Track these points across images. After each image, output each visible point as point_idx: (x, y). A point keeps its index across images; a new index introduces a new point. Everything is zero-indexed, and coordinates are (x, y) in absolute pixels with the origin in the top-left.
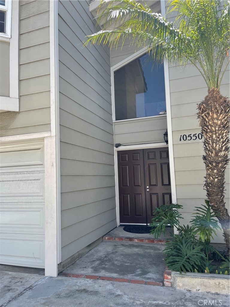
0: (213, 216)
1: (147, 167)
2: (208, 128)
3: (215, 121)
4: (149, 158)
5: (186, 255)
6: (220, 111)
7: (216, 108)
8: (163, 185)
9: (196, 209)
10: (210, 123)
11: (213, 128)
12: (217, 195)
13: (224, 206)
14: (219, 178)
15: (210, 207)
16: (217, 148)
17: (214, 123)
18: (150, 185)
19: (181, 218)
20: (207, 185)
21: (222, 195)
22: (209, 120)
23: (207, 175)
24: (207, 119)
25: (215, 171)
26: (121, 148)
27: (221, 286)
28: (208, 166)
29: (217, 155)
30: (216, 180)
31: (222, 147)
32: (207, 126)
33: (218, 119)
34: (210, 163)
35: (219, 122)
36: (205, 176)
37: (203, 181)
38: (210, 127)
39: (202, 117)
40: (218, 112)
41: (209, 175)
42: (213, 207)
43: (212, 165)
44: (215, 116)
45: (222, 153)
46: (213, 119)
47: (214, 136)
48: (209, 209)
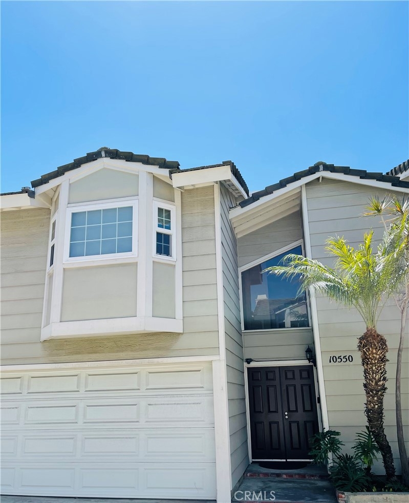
0: (373, 442)
1: (284, 388)
2: (369, 361)
3: (375, 355)
4: (286, 378)
5: (353, 479)
6: (378, 348)
7: (375, 345)
8: (304, 411)
9: (358, 435)
10: (371, 356)
11: (373, 361)
12: (378, 421)
13: (383, 431)
14: (379, 405)
15: (371, 433)
16: (377, 378)
17: (373, 357)
18: (289, 411)
19: (342, 445)
20: (368, 411)
21: (382, 421)
22: (370, 354)
23: (368, 401)
24: (367, 353)
25: (376, 398)
26: (253, 364)
27: (389, 500)
28: (369, 393)
29: (376, 384)
30: (376, 406)
31: (381, 377)
32: (368, 359)
33: (377, 354)
34: (371, 391)
35: (378, 357)
36: (366, 402)
37: (363, 408)
38: (370, 360)
39: (364, 351)
40: (376, 348)
41: (370, 402)
42: (374, 432)
43: (373, 393)
44: (374, 351)
45: (381, 383)
46: (372, 353)
47: (374, 368)
48: (369, 435)
